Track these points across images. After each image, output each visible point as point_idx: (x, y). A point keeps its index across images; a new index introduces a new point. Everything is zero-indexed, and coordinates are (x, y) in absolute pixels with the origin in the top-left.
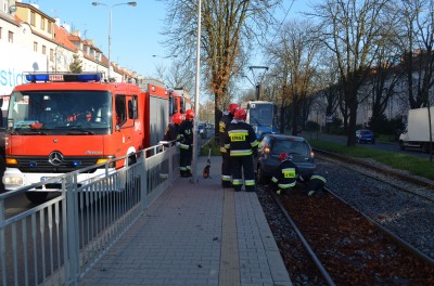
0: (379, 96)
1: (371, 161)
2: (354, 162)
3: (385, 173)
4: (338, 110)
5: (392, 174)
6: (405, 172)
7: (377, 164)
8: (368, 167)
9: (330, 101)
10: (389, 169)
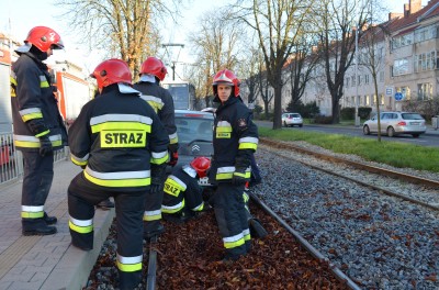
0: (297, 82)
1: (304, 145)
2: (285, 147)
3: (328, 159)
4: (259, 98)
5: (339, 161)
6: (354, 158)
7: (313, 148)
8: (303, 152)
9: (251, 89)
10: (332, 154)
